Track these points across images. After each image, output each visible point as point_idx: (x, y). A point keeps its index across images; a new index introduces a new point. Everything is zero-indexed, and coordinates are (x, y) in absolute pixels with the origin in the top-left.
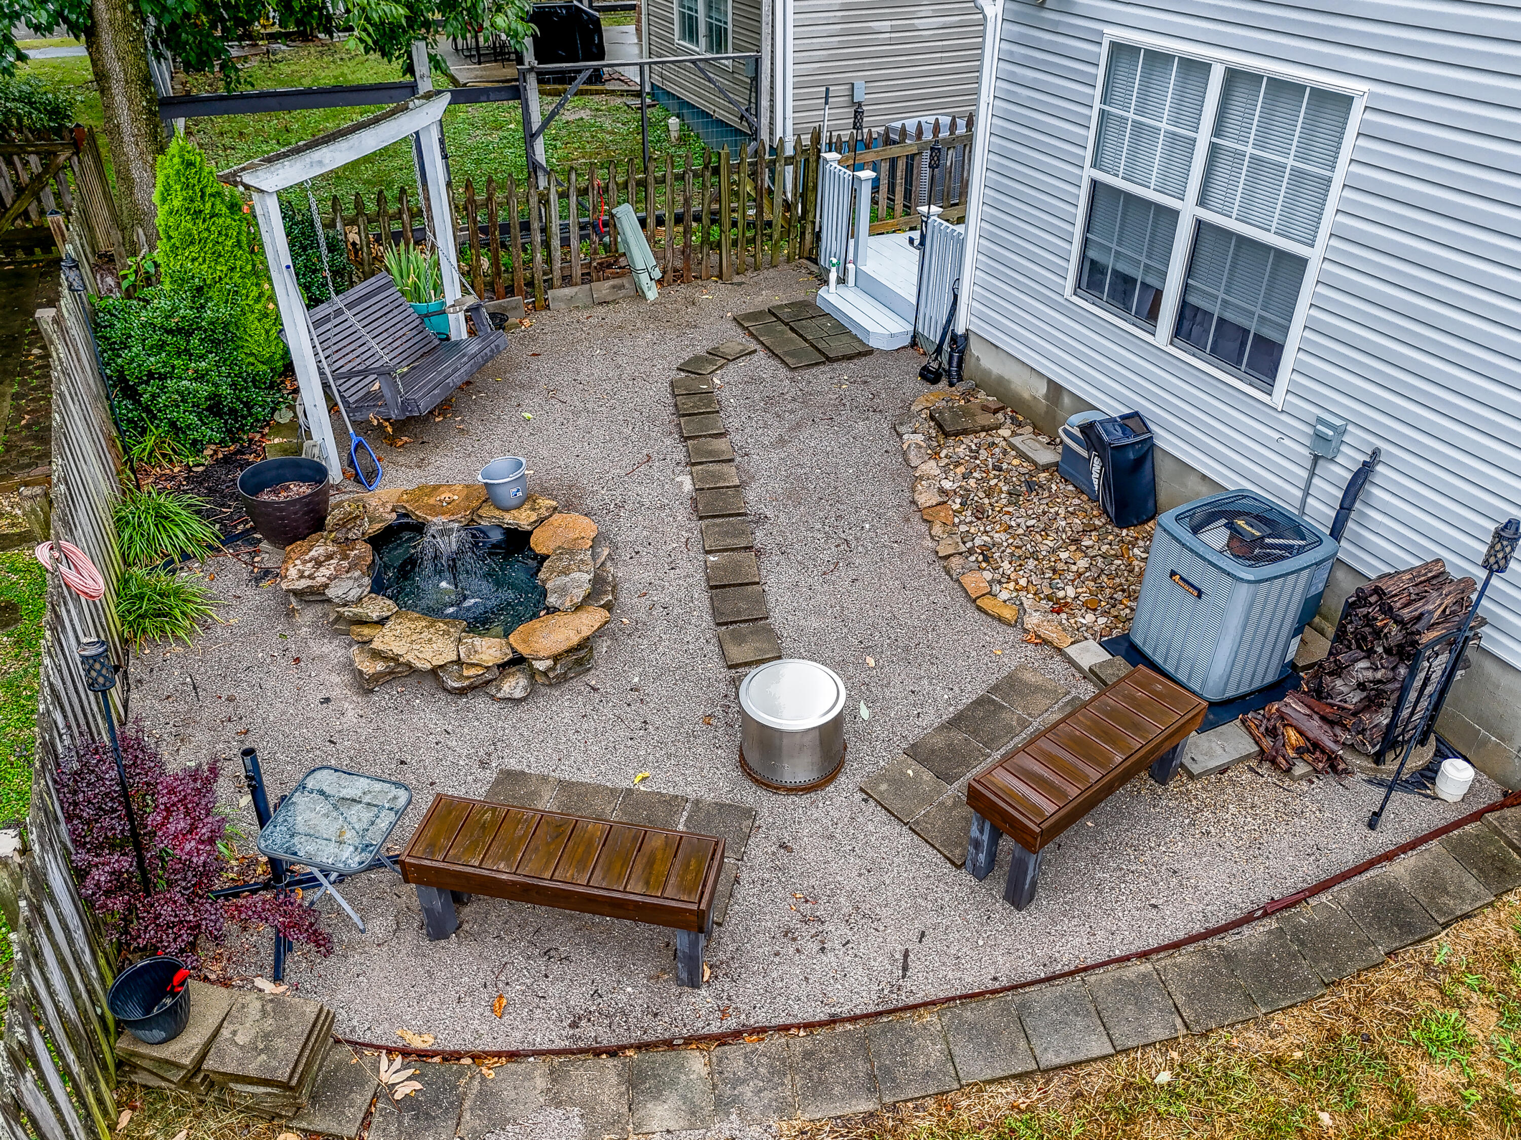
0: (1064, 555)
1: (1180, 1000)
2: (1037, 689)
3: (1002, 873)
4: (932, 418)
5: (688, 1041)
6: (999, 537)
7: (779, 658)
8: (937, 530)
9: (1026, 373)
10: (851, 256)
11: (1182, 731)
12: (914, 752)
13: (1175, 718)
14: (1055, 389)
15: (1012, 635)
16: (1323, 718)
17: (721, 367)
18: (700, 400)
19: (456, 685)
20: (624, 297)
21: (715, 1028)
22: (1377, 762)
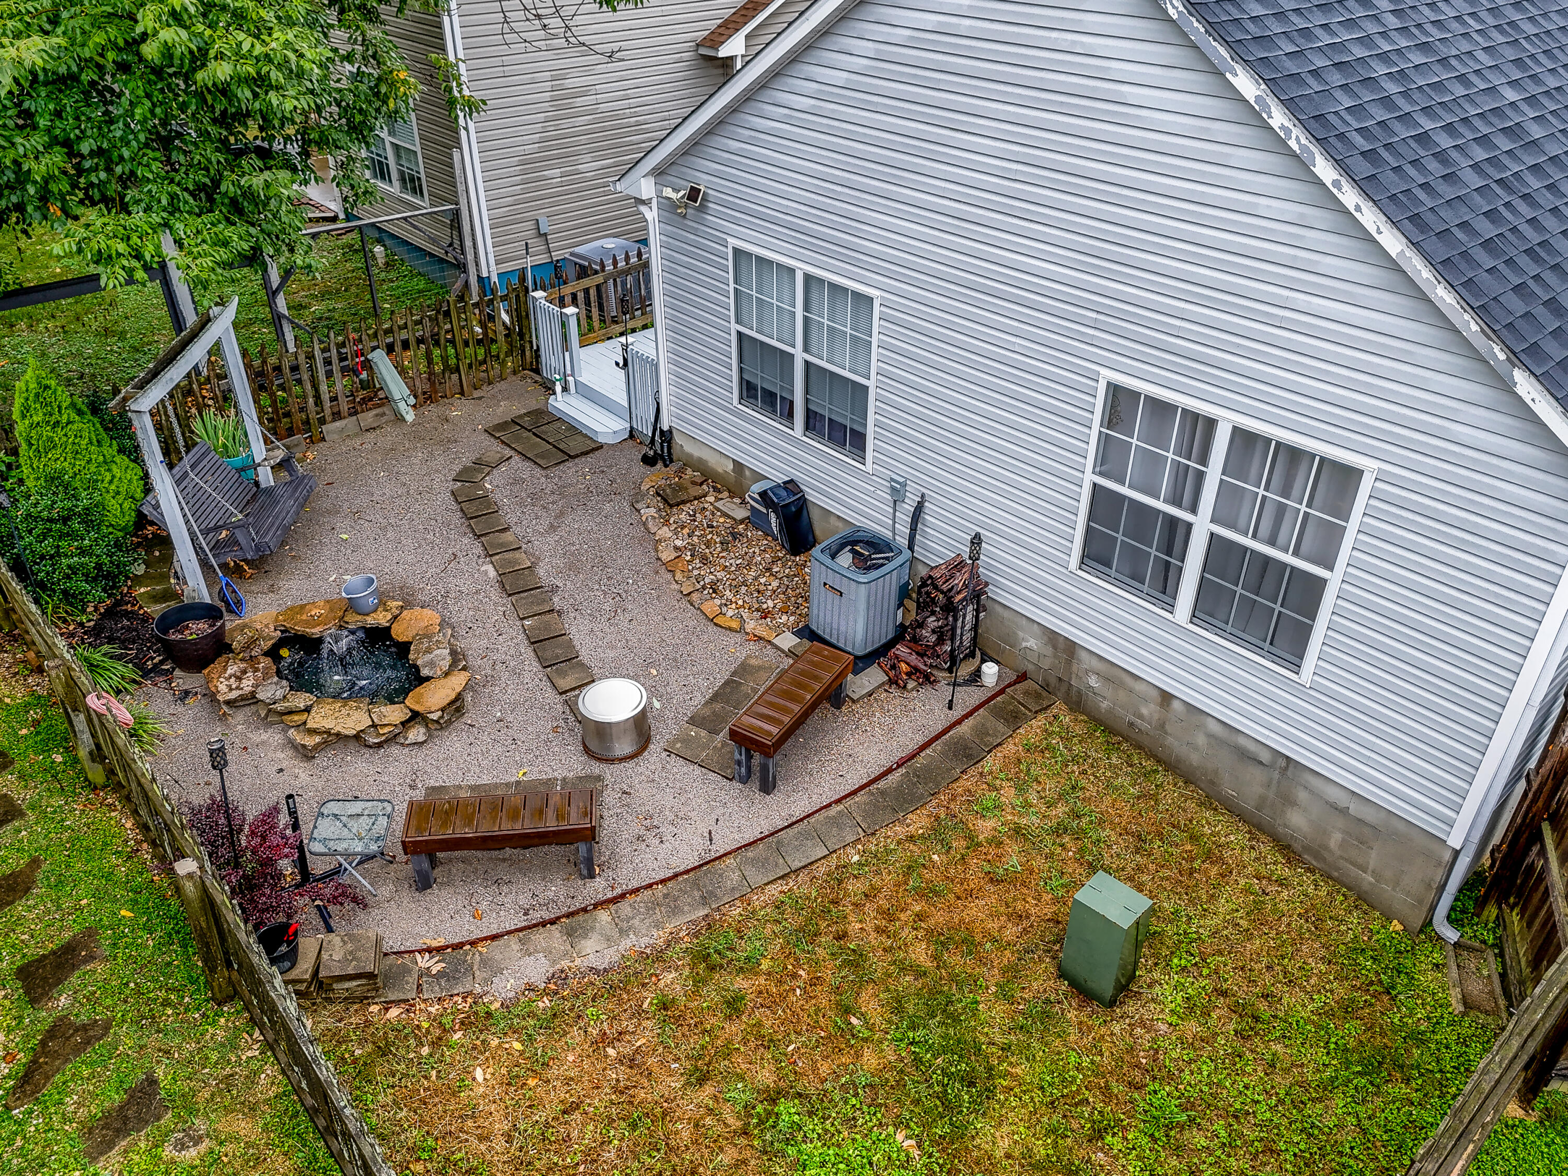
0: (763, 580)
1: (859, 819)
2: (760, 668)
3: (756, 777)
4: (659, 495)
5: (595, 906)
6: (720, 575)
7: (593, 681)
8: (679, 576)
9: (718, 456)
10: (569, 372)
11: (842, 675)
12: (693, 721)
13: (837, 668)
14: (738, 466)
15: (738, 638)
16: (918, 653)
17: (488, 474)
18: (481, 504)
19: (376, 741)
20: (386, 423)
21: (610, 895)
22: (951, 672)
